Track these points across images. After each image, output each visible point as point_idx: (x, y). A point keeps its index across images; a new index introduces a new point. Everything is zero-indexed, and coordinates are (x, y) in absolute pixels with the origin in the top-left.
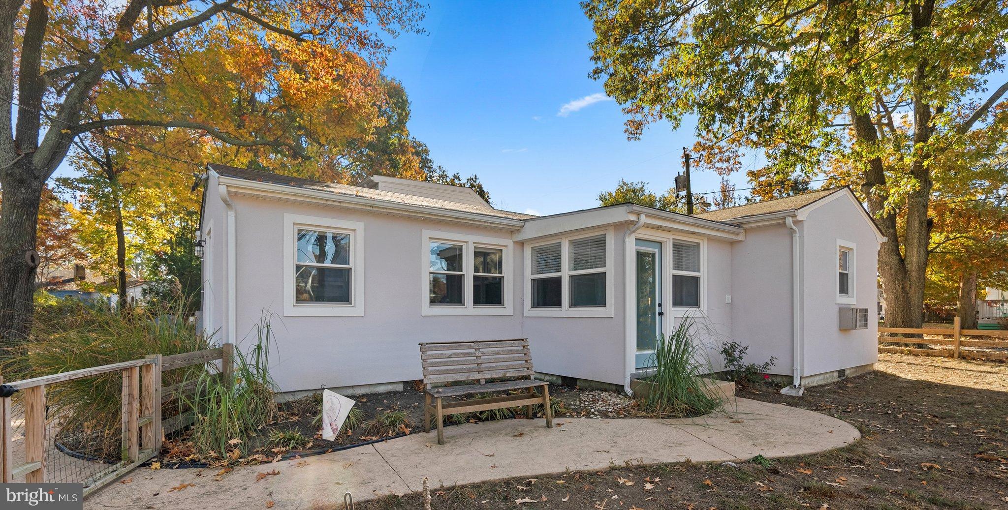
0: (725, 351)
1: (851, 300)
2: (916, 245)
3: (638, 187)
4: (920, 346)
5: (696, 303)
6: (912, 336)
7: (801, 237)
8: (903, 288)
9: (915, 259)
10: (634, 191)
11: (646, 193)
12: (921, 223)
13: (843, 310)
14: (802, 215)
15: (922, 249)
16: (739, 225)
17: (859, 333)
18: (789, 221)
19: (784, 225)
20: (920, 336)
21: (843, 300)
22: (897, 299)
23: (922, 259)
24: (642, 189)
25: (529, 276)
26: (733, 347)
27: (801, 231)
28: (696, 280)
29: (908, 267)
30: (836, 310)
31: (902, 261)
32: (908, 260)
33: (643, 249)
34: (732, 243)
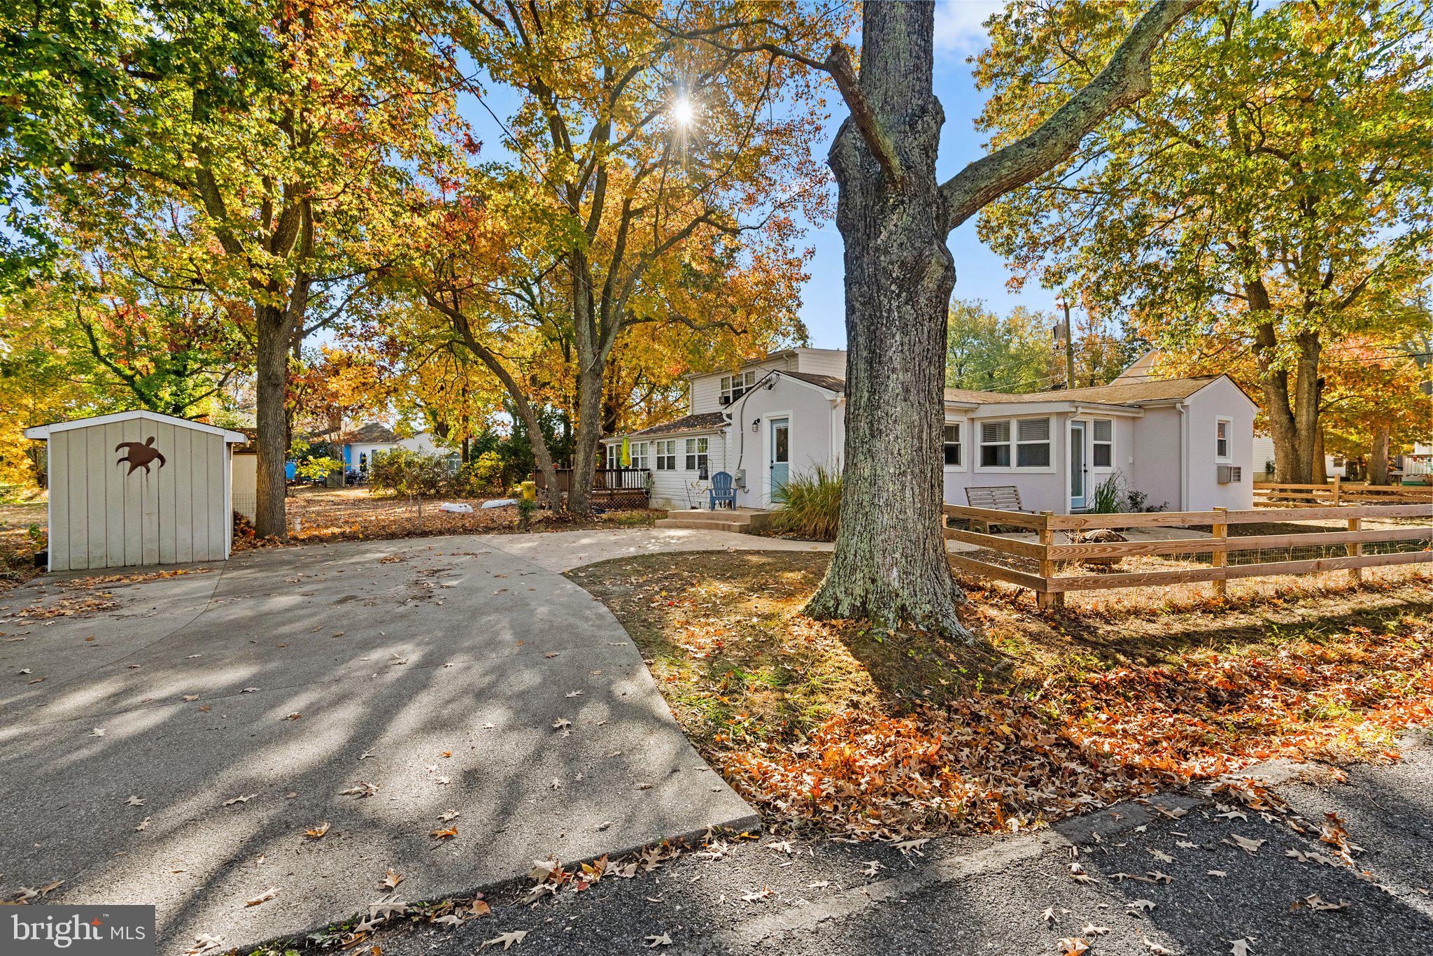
0: (1131, 497)
1: (1229, 461)
2: (1305, 405)
3: (973, 306)
4: (1308, 501)
5: (1108, 464)
6: (1300, 491)
7: (1188, 417)
8: (1293, 446)
9: (1304, 419)
10: (969, 312)
11: (986, 313)
12: (1311, 385)
13: (1220, 469)
14: (1187, 402)
15: (1312, 409)
16: (1140, 407)
17: (1234, 485)
18: (1178, 406)
19: (1174, 408)
20: (1310, 491)
21: (1222, 460)
22: (1286, 456)
23: (1312, 418)
24: (979, 309)
25: (979, 443)
26: (1137, 494)
27: (1187, 412)
28: (1109, 446)
29: (1298, 425)
30: (1215, 468)
31: (1292, 419)
32: (1298, 419)
33: (1076, 427)
34: (1134, 418)
